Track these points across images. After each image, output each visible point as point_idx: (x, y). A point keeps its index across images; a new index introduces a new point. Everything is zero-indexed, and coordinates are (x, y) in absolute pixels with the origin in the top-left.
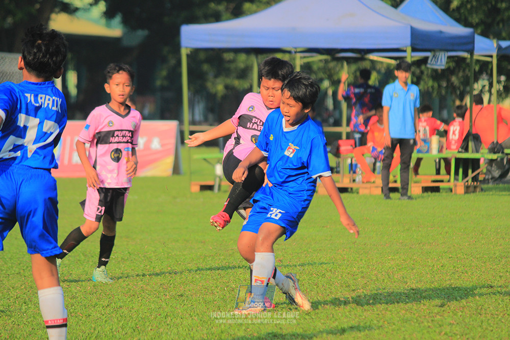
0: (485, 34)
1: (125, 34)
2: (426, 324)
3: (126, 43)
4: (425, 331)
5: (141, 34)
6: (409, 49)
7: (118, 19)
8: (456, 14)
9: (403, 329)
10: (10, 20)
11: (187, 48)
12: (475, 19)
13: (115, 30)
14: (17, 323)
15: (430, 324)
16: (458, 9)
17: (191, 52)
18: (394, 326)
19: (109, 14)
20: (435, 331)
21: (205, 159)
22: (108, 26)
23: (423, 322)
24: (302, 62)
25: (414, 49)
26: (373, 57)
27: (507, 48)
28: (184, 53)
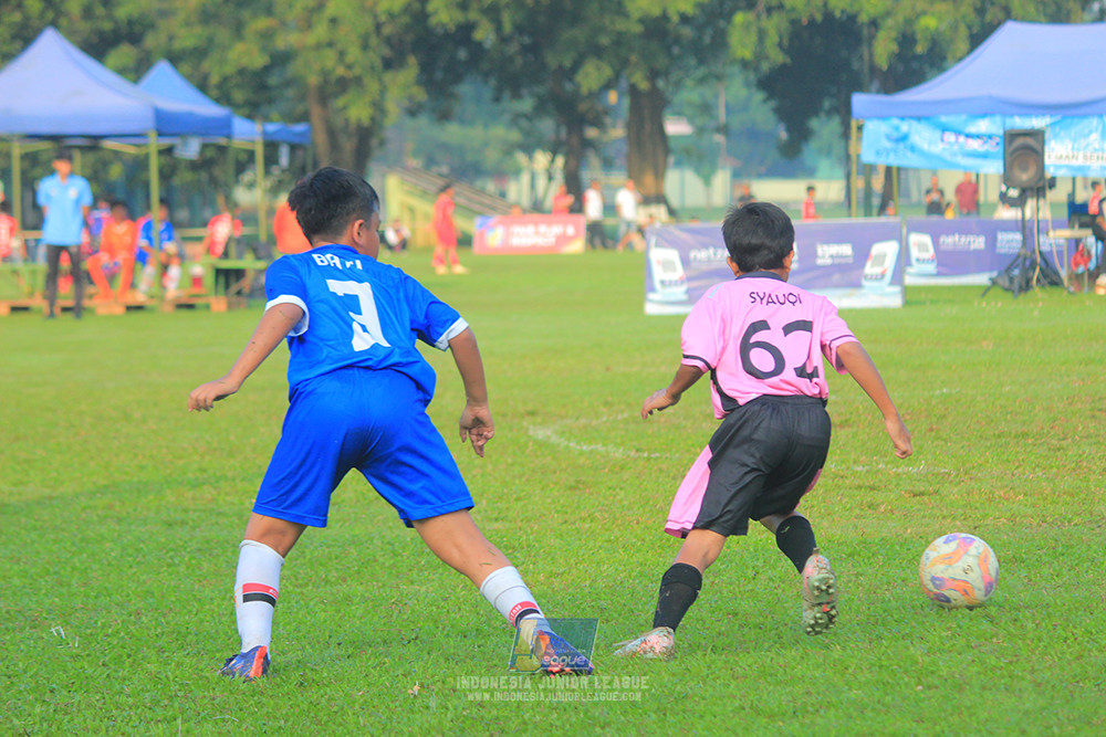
6: (153, 135)
8: (217, 92)
24: (23, 152)
25: (161, 134)
26: (109, 144)
27: (276, 133)
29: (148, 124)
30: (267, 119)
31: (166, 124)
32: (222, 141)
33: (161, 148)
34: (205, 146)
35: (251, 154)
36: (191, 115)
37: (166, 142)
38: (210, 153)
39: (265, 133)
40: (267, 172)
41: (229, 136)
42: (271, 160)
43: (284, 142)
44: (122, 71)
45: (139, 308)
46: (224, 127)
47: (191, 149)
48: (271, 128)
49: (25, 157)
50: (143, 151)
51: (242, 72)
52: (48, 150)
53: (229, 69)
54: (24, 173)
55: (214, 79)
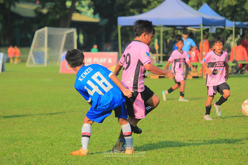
0: (232, 20)
1: (100, 21)
2: (204, 126)
3: (101, 24)
4: (203, 129)
5: (106, 21)
6: (202, 25)
7: (97, 15)
8: (221, 13)
9: (195, 128)
11: (120, 25)
12: (228, 14)
13: (96, 19)
15: (205, 126)
16: (222, 11)
18: (192, 127)
19: (94, 13)
20: (207, 129)
22: (94, 17)
23: (202, 125)
24: (163, 31)
25: (204, 25)
26: (189, 28)
27: (239, 25)
28: (119, 27)
29: (200, 22)
30: (236, 20)
31: (206, 22)
32: (222, 27)
33: (204, 29)
34: (217, 29)
35: (231, 32)
36: (213, 19)
37: (206, 28)
38: (219, 31)
39: (235, 25)
40: (236, 36)
41: (225, 26)
42: (237, 33)
43: (241, 28)
44: (193, 6)
45: (197, 77)
46: (223, 23)
47: (213, 30)
48: (237, 23)
49: (164, 32)
50: (199, 30)
51: (229, 6)
52: (170, 30)
53: (225, 5)
54: (163, 36)
55: (220, 9)
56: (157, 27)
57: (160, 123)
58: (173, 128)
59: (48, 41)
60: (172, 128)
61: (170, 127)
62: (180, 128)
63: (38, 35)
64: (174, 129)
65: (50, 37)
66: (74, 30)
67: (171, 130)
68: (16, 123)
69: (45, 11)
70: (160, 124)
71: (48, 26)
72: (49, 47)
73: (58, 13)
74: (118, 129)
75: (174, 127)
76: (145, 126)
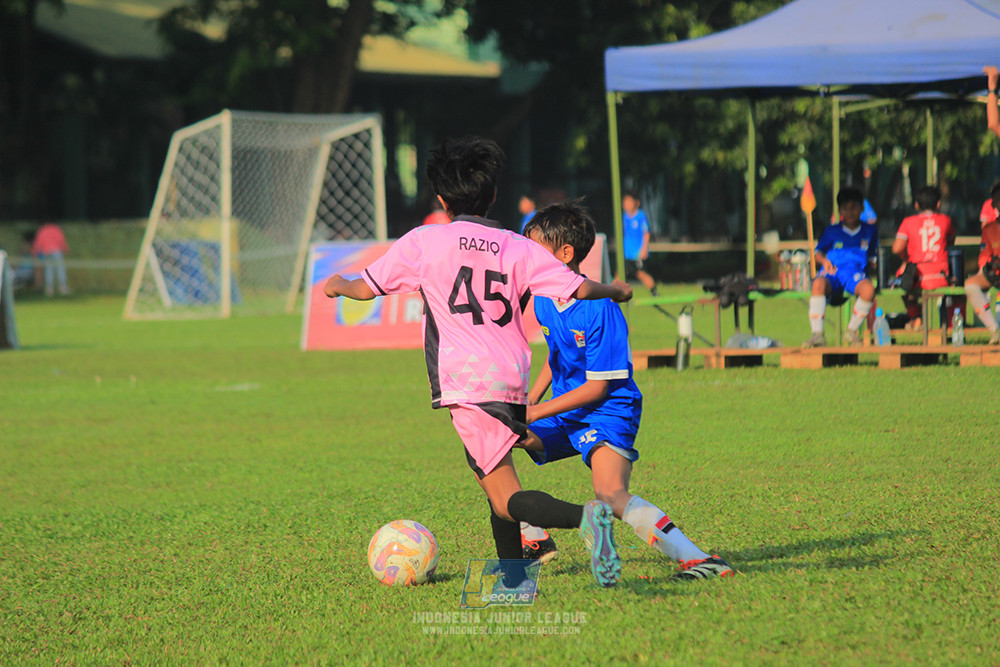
1: (505, 71)
3: (508, 88)
5: (537, 68)
7: (490, 43)
10: (285, 52)
11: (616, 92)
13: (487, 64)
14: (290, 628)
17: (624, 100)
19: (474, 34)
21: (656, 306)
22: (474, 56)
28: (611, 100)
56: (813, 94)
57: (846, 600)
58: (919, 628)
59: (234, 182)
60: (912, 624)
61: (902, 619)
62: (954, 626)
63: (181, 150)
64: (925, 634)
65: (245, 161)
66: (371, 124)
67: (905, 637)
68: (87, 614)
69: (214, 30)
70: (848, 605)
71: (235, 105)
72: (238, 215)
73: (281, 37)
74: (628, 635)
75: (923, 620)
76: (770, 618)
